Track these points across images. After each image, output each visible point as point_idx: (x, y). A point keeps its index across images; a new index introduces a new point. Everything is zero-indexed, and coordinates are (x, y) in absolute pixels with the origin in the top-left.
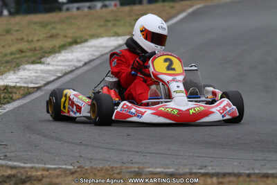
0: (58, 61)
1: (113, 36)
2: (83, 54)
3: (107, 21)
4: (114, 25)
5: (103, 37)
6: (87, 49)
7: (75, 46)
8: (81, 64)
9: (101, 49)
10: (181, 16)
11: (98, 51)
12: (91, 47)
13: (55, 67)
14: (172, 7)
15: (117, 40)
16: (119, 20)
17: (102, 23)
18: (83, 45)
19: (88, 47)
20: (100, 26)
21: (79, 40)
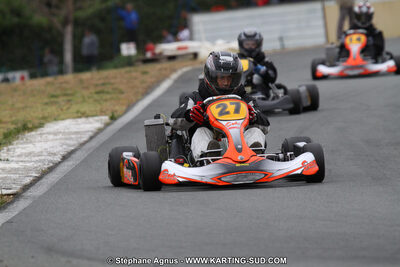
0: (19, 156)
1: (80, 117)
2: (50, 144)
3: (53, 96)
4: (69, 101)
5: (63, 119)
6: (51, 137)
7: (27, 134)
8: (58, 158)
9: (73, 136)
10: (166, 85)
11: (71, 139)
12: (55, 134)
13: (21, 164)
14: (145, 73)
15: (91, 123)
16: (72, 95)
17: (46, 100)
18: (39, 131)
19: (49, 133)
20: (46, 104)
21: (30, 126)
